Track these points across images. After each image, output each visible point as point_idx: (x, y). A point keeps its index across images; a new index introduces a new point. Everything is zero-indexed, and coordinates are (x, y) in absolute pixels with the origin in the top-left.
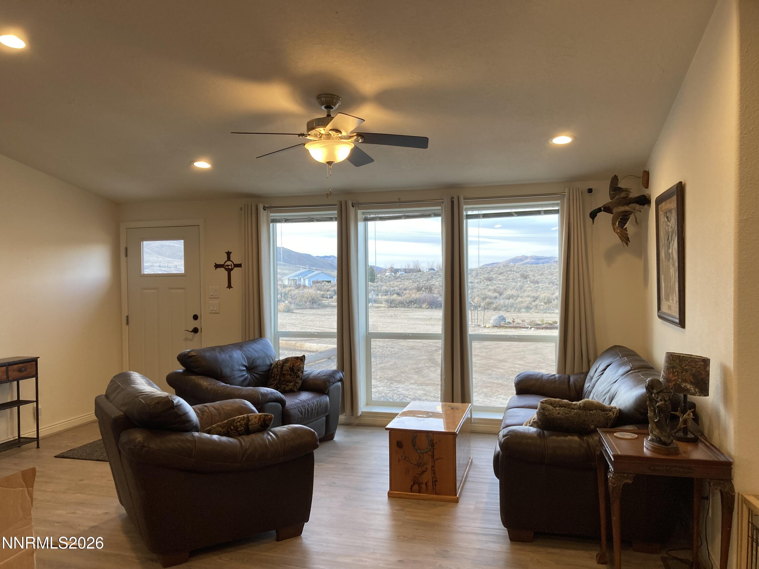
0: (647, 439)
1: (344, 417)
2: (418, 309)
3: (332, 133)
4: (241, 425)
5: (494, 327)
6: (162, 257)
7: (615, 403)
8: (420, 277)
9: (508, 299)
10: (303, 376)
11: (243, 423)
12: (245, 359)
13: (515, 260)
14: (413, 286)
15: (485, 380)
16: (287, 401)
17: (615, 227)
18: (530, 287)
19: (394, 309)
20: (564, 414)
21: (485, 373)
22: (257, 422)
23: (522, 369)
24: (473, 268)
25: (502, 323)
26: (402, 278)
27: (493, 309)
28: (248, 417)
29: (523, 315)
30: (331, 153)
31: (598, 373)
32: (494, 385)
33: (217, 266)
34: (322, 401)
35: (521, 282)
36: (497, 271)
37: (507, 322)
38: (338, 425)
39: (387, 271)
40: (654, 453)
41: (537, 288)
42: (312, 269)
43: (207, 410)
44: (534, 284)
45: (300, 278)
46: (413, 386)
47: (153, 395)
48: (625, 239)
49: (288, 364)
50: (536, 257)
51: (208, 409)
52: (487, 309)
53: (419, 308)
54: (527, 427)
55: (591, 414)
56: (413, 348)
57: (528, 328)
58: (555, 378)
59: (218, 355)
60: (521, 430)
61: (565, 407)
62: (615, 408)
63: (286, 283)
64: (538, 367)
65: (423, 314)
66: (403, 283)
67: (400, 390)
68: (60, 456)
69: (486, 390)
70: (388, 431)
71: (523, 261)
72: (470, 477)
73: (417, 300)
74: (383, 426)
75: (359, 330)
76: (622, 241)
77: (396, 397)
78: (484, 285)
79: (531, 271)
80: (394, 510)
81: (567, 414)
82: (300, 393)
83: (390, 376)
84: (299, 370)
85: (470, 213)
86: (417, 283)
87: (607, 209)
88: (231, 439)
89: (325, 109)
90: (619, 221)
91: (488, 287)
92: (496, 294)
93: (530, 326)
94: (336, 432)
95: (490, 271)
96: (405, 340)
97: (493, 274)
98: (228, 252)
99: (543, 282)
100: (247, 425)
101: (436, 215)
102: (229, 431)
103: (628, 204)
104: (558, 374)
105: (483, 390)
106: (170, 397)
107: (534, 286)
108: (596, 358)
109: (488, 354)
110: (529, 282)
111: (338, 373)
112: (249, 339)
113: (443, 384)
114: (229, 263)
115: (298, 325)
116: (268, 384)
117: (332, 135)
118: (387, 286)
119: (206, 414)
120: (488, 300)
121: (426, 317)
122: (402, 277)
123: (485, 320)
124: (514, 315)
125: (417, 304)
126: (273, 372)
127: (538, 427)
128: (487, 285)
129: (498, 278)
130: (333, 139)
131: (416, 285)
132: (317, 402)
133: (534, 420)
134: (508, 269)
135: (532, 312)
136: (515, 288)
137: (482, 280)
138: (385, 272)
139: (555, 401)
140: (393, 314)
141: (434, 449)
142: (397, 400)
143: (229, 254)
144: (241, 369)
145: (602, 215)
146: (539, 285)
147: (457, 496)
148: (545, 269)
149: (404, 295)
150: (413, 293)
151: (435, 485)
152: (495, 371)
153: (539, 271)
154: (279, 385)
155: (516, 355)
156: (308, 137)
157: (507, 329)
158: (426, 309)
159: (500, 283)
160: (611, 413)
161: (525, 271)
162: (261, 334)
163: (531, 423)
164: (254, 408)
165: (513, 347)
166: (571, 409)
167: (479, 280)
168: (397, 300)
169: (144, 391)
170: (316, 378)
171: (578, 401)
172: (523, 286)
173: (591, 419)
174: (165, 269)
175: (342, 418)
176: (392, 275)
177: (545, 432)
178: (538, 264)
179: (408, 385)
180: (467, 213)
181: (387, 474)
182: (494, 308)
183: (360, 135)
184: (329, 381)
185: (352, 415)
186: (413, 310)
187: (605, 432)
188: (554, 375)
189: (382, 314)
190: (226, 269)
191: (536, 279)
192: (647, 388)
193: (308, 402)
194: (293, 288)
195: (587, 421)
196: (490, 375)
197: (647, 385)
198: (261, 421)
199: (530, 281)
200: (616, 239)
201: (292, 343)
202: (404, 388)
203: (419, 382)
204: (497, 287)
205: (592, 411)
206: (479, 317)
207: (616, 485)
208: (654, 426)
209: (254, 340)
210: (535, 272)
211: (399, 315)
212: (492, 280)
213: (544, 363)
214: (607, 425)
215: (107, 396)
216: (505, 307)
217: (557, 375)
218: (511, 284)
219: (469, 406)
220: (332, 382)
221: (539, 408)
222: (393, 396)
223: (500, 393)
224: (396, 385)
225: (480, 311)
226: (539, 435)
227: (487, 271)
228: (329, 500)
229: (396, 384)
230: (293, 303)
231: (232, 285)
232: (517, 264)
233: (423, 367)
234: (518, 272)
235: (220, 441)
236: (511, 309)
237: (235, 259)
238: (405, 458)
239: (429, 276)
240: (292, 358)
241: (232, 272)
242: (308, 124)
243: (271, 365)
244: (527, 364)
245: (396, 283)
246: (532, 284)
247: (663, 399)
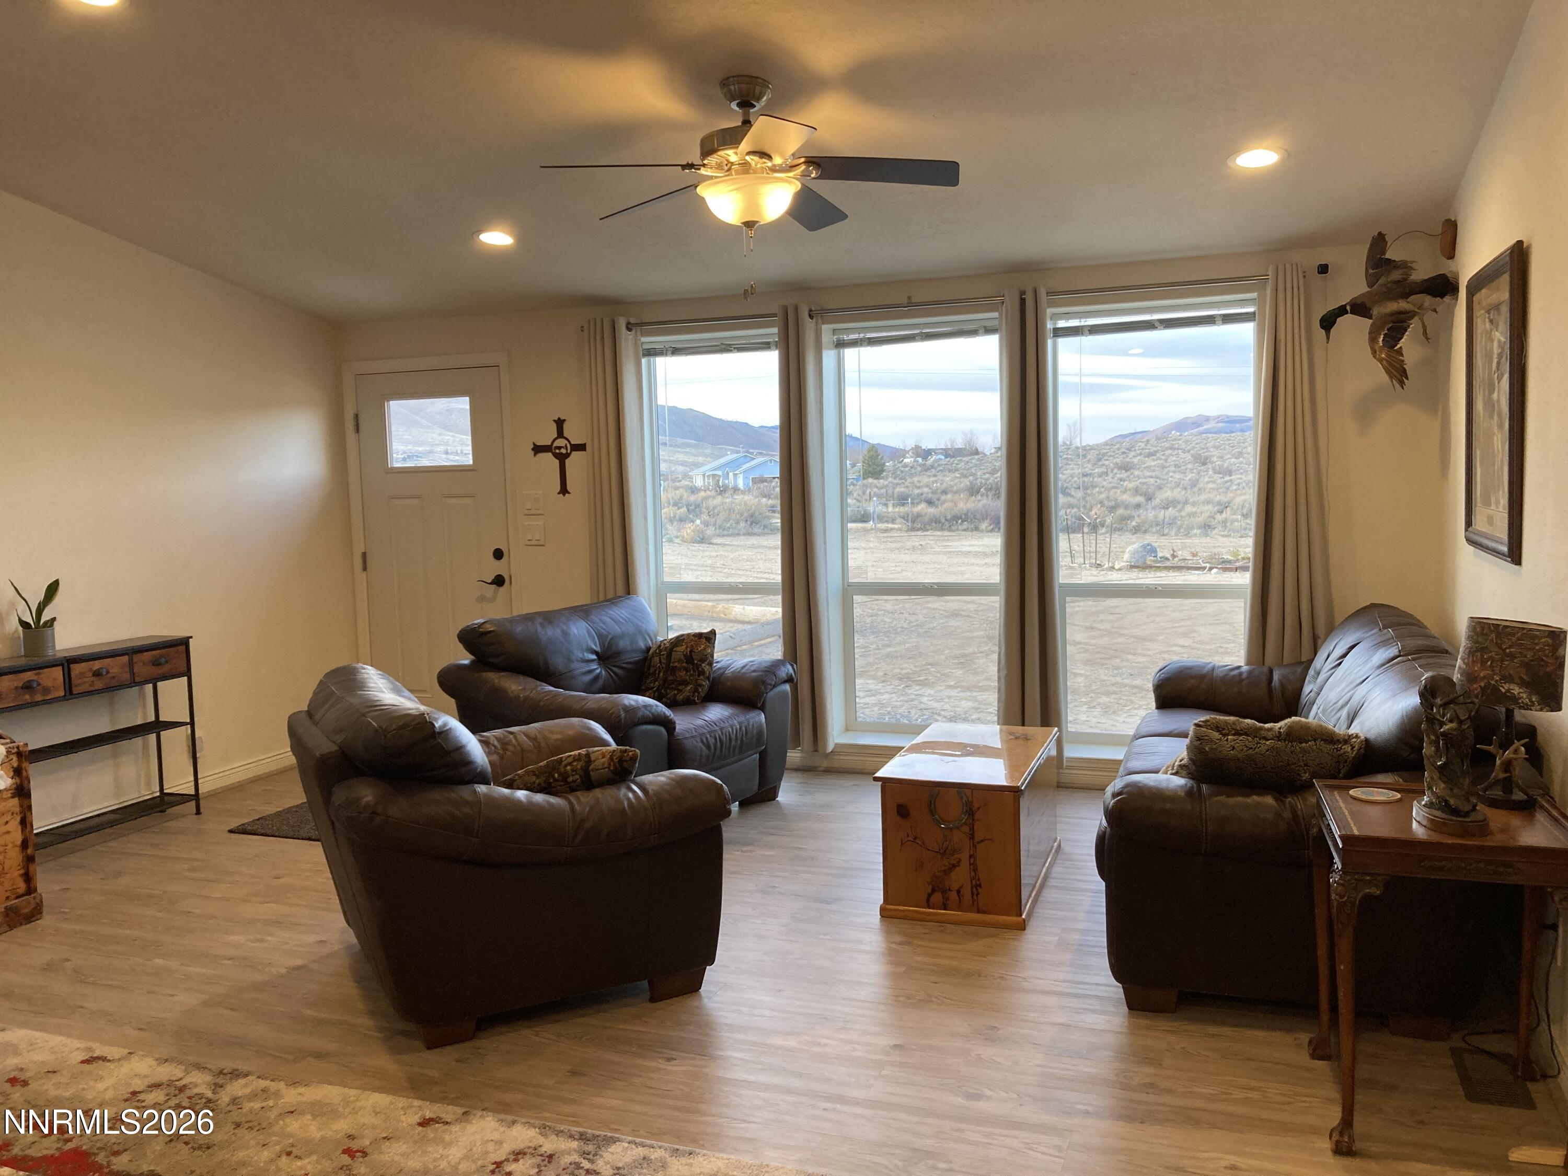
0: (1419, 803)
1: (798, 755)
2: (970, 533)
3: (752, 159)
4: (573, 771)
5: (1132, 567)
6: (450, 433)
7: (1358, 727)
8: (976, 465)
9: (1164, 508)
10: (711, 672)
11: (579, 767)
12: (594, 638)
13: (1181, 425)
14: (962, 485)
15: (1106, 678)
16: (677, 722)
17: (1377, 347)
18: (1214, 482)
19: (919, 533)
20: (1245, 749)
21: (1106, 664)
22: (606, 765)
23: (1186, 656)
24: (1091, 444)
25: (1150, 560)
26: (938, 469)
27: (1132, 530)
28: (588, 755)
29: (1197, 541)
30: (752, 203)
31: (1330, 664)
32: (1123, 690)
33: (538, 449)
34: (751, 722)
35: (1195, 471)
36: (1143, 449)
37: (1161, 558)
38: (785, 771)
39: (907, 455)
40: (1433, 833)
41: (1228, 484)
42: (752, 453)
43: (514, 741)
44: (1221, 476)
45: (728, 474)
46: (953, 693)
47: (395, 711)
48: (1398, 372)
49: (681, 649)
50: (1228, 417)
51: (516, 738)
52: (1119, 530)
53: (972, 531)
54: (1168, 776)
55: (1304, 751)
56: (955, 614)
57: (1204, 568)
58: (1241, 674)
59: (539, 629)
60: (1152, 784)
61: (1247, 735)
62: (1357, 736)
63: (699, 482)
64: (1220, 650)
65: (981, 543)
66: (941, 478)
67: (924, 699)
68: (239, 829)
69: (1108, 700)
70: (880, 783)
71: (1198, 427)
72: (1054, 878)
73: (969, 514)
74: (868, 773)
75: (827, 577)
76: (1391, 378)
77: (915, 714)
78: (1115, 481)
79: (1217, 447)
80: (893, 943)
81: (1251, 748)
82: (705, 706)
83: (905, 671)
84: (703, 661)
85: (1062, 324)
86: (971, 478)
87: (1359, 308)
88: (553, 800)
89: (737, 109)
90: (1385, 335)
91: (1122, 483)
92: (1140, 499)
93: (1208, 565)
94: (782, 783)
95: (1127, 449)
96: (941, 598)
97: (1134, 456)
98: (559, 419)
99: (1242, 471)
100: (586, 770)
101: (989, 331)
102: (550, 783)
103: (1405, 296)
104: (1247, 664)
105: (1100, 700)
106: (428, 714)
107: (1222, 480)
108: (1331, 629)
109: (1116, 625)
110: (1211, 472)
111: (784, 665)
112: (605, 596)
113: (1003, 687)
114: (561, 442)
115: (720, 570)
116: (643, 687)
117: (753, 164)
118: (907, 487)
119: (510, 748)
120: (1120, 511)
121: (987, 550)
122: (939, 465)
123: (1112, 554)
124: (1177, 542)
125: (968, 523)
126: (652, 664)
127: (1191, 776)
128: (1121, 480)
129: (1144, 463)
130: (755, 172)
131: (968, 483)
132: (740, 723)
133: (1181, 761)
134: (1167, 445)
135: (1216, 536)
136: (1181, 486)
137: (1109, 470)
138: (904, 457)
139: (1226, 722)
140: (917, 544)
141: (973, 820)
142: (917, 720)
143: (560, 423)
144: (586, 658)
145: (1347, 322)
146: (1232, 478)
147: (1024, 917)
148: (1246, 444)
149: (942, 504)
150: (961, 499)
151: (978, 894)
152: (1128, 661)
153: (1232, 447)
154: (663, 691)
155: (1175, 627)
156: (703, 171)
157: (1160, 571)
158: (988, 532)
159: (1149, 474)
160: (1347, 748)
161: (1203, 449)
162: (629, 588)
163: (1175, 768)
164: (607, 737)
165: (1171, 609)
166: (1260, 739)
167: (1103, 469)
168: (926, 514)
169: (378, 703)
170: (738, 676)
171: (1277, 722)
172: (1198, 481)
173: (1303, 761)
174: (457, 458)
175: (794, 756)
176: (918, 461)
177: (1204, 787)
178: (1232, 432)
179: (941, 691)
180: (1055, 324)
181: (879, 870)
182: (1133, 527)
183: (812, 161)
184: (764, 683)
185: (816, 751)
186: (959, 535)
187: (1332, 788)
188: (1239, 667)
189: (894, 545)
190: (556, 456)
191: (1226, 465)
192: (1422, 695)
193: (722, 725)
194: (713, 493)
195: (1294, 764)
196: (1117, 668)
197: (1422, 687)
198: (614, 762)
199: (1213, 469)
200: (1378, 375)
201: (707, 606)
202: (933, 696)
203: (964, 684)
204: (1141, 483)
205: (1306, 743)
206: (1100, 547)
207: (1346, 898)
208: (1436, 776)
209: (613, 601)
210: (1225, 449)
211: (929, 546)
212: (1131, 468)
213: (1234, 642)
214: (1339, 773)
215: (310, 714)
216: (1157, 525)
217: (1245, 668)
218: (1172, 477)
219: (1054, 732)
220: (771, 685)
221: (1192, 738)
222: (909, 712)
223: (1136, 706)
224: (917, 690)
225: (1103, 534)
226: (1190, 793)
227: (1121, 451)
228: (760, 922)
229: (917, 688)
230: (712, 523)
231: (569, 488)
232: (1186, 434)
233: (975, 653)
234: (1189, 451)
235: (531, 803)
236: (1169, 530)
237: (574, 434)
238: (915, 839)
239: (995, 464)
240: (689, 635)
241: (567, 461)
242: (703, 142)
243: (649, 649)
244: (1199, 646)
245: (925, 480)
246: (1216, 476)
247: (1455, 718)
